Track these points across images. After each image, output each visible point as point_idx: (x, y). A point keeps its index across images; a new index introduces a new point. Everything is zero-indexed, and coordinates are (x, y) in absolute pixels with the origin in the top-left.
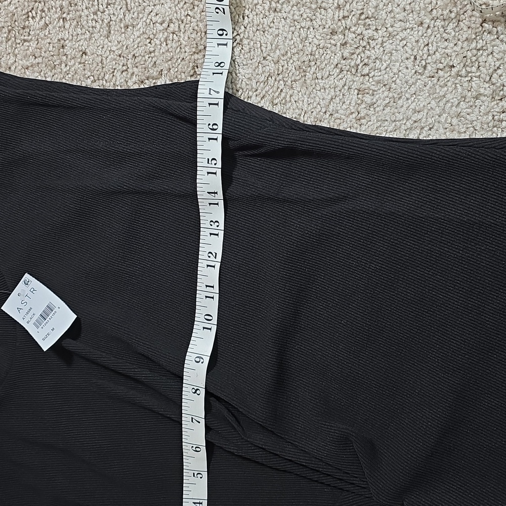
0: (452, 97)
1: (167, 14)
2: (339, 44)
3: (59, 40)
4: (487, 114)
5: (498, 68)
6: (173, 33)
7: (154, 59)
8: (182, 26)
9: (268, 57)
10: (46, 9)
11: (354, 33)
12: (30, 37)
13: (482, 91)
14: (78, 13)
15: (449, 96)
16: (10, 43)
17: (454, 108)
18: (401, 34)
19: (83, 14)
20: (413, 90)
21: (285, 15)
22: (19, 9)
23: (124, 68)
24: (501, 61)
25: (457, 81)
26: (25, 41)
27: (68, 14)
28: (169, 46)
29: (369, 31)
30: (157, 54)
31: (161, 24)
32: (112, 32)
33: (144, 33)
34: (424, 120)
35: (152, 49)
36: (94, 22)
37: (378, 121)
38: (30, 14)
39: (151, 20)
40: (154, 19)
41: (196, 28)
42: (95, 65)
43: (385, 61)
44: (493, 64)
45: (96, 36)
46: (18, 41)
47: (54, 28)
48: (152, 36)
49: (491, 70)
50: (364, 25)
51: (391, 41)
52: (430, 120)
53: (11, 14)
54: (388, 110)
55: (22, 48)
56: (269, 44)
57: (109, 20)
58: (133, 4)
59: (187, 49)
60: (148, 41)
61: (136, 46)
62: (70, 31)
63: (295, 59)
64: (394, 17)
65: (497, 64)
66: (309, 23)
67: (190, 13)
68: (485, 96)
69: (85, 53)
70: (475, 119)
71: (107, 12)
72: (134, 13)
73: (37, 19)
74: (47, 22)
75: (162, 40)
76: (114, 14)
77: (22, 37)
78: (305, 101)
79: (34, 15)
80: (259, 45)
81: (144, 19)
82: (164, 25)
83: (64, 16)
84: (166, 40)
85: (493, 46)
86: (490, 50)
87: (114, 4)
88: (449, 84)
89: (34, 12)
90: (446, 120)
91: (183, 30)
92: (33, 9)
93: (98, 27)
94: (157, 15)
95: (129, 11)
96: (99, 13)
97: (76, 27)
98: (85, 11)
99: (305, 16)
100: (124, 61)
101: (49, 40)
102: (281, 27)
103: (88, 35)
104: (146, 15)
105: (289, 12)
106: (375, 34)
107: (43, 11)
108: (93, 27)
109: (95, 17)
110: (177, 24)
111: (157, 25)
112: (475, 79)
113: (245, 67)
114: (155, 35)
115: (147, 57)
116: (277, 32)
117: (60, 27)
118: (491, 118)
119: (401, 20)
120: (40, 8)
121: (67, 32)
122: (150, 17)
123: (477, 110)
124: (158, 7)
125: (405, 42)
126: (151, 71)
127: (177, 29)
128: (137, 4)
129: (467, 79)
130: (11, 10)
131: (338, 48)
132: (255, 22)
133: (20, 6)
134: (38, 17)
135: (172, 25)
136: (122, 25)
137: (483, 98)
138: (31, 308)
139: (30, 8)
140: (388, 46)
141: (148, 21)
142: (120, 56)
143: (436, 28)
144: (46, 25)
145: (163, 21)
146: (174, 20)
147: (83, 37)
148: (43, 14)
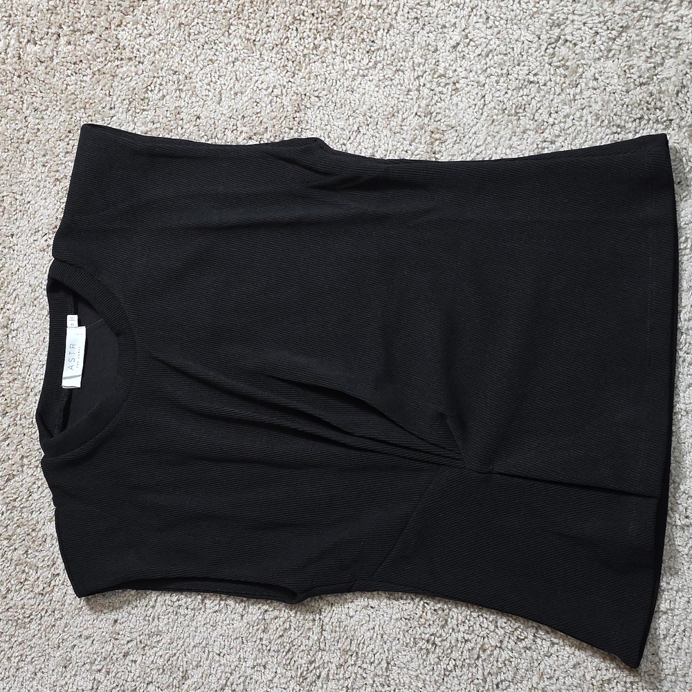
1: (271, 81)
3: (176, 108)
4: (532, 144)
5: (539, 108)
6: (277, 97)
7: (261, 119)
8: (284, 91)
9: (357, 111)
10: (164, 83)
12: (149, 107)
13: (528, 127)
14: (192, 85)
15: (502, 133)
16: (130, 112)
17: (507, 142)
19: (197, 85)
20: (473, 131)
21: (371, 78)
22: (140, 84)
23: (235, 128)
24: (541, 103)
26: (144, 110)
27: (184, 86)
28: (273, 107)
30: (262, 114)
31: (266, 90)
32: (223, 99)
33: (251, 98)
34: (484, 152)
35: (259, 111)
36: (207, 91)
37: (449, 155)
38: (149, 87)
39: (258, 87)
40: (260, 87)
41: (296, 91)
42: (208, 126)
45: (209, 103)
46: (138, 111)
47: (172, 97)
48: (258, 100)
49: (535, 110)
52: (489, 152)
53: (131, 89)
54: (456, 146)
55: (141, 116)
56: (357, 101)
58: (241, 75)
60: (255, 104)
61: (245, 109)
62: (186, 99)
63: (380, 111)
64: (458, 75)
65: (539, 105)
66: (390, 83)
67: (291, 80)
68: (530, 130)
69: (199, 118)
70: (524, 148)
71: (219, 82)
72: (242, 82)
73: (156, 92)
74: (165, 94)
75: (268, 102)
76: (224, 84)
77: (142, 107)
78: (390, 144)
79: (153, 88)
80: (349, 102)
81: (252, 87)
82: (269, 90)
83: (181, 87)
84: (271, 102)
89: (152, 86)
90: (502, 150)
91: (285, 94)
93: (211, 94)
94: (262, 82)
95: (238, 81)
96: (211, 83)
97: (191, 96)
98: (199, 82)
99: (386, 76)
100: (233, 122)
101: (166, 109)
102: (367, 88)
103: (201, 103)
104: (253, 83)
107: (161, 85)
108: (206, 95)
109: (208, 87)
110: (280, 89)
111: (263, 90)
112: (521, 118)
114: (261, 99)
115: (254, 117)
116: (364, 91)
117: (177, 97)
118: (535, 146)
120: (158, 82)
121: (183, 101)
122: (256, 85)
123: (525, 141)
124: (263, 76)
126: (258, 129)
127: (280, 94)
130: (132, 85)
132: (345, 85)
133: (140, 81)
134: (157, 89)
135: (275, 90)
136: (232, 92)
137: (528, 132)
139: (150, 82)
141: (255, 88)
142: (230, 118)
144: (164, 96)
145: (268, 88)
146: (278, 86)
147: (197, 104)
148: (161, 87)
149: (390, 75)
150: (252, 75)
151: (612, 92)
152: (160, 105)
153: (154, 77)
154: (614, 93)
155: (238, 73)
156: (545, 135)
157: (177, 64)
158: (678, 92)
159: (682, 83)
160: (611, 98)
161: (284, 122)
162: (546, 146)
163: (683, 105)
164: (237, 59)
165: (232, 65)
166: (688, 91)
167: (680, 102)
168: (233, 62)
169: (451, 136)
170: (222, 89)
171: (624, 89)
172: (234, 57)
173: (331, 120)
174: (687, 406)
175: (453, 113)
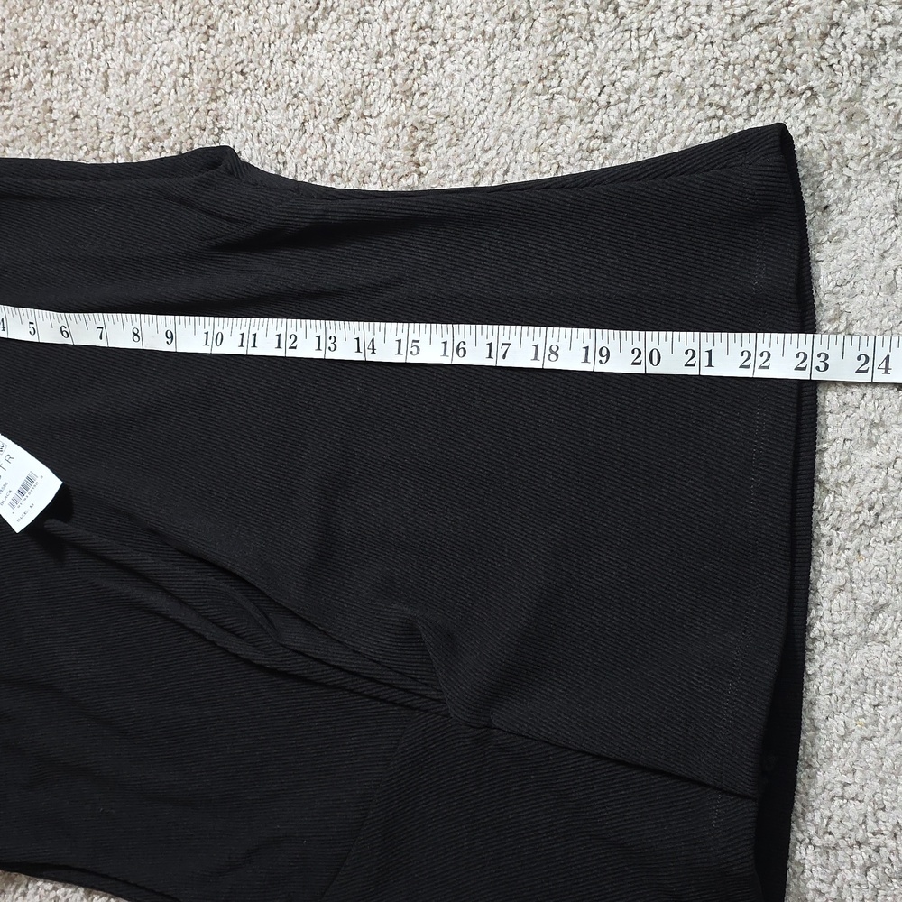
0: (530, 125)
1: (176, 51)
2: (387, 68)
3: (45, 102)
4: (573, 143)
5: (584, 78)
6: (184, 77)
7: (161, 114)
8: (194, 67)
9: (301, 95)
10: (30, 63)
11: (405, 50)
12: (11, 103)
13: (565, 111)
14: (68, 63)
15: (525, 124)
17: (533, 140)
18: (464, 48)
19: (74, 63)
20: (479, 122)
21: (320, 37)
23: (125, 130)
25: (534, 103)
27: (57, 65)
28: (179, 94)
29: (424, 47)
30: (164, 106)
32: (110, 84)
33: (148, 80)
35: (157, 101)
36: (88, 72)
38: (11, 71)
39: (157, 62)
40: (160, 60)
41: (211, 66)
42: (88, 130)
43: (447, 87)
44: (576, 73)
45: (91, 91)
48: (158, 84)
50: (417, 38)
51: (452, 59)
54: (451, 151)
55: (1, 117)
57: (105, 68)
59: (201, 96)
60: (153, 90)
61: (138, 98)
62: (59, 87)
65: (583, 72)
66: (349, 43)
67: (203, 46)
69: (77, 116)
70: (559, 151)
71: (103, 58)
72: (136, 54)
73: (20, 77)
74: (32, 80)
75: (170, 86)
76: (112, 59)
77: (2, 104)
78: (351, 151)
79: (16, 72)
81: (149, 61)
82: (171, 66)
83: (51, 68)
84: (175, 86)
85: (576, 49)
86: (572, 54)
87: (112, 45)
88: (524, 107)
89: (15, 68)
90: (524, 157)
91: (195, 71)
92: (14, 64)
93: (93, 78)
94: (164, 53)
95: (130, 53)
96: (93, 60)
97: (66, 82)
98: (78, 59)
99: (343, 34)
100: (123, 121)
101: (33, 104)
102: (315, 54)
103: (80, 92)
104: (150, 56)
105: (327, 33)
106: (433, 50)
107: (26, 65)
108: (86, 80)
109: (90, 66)
110: (188, 64)
111: (164, 67)
112: (557, 96)
113: (274, 111)
114: (162, 82)
115: (151, 112)
116: (311, 60)
117: (46, 84)
118: (577, 146)
119: (463, 28)
120: (23, 62)
121: (55, 91)
122: (155, 58)
123: (562, 139)
124: (165, 43)
125: (469, 58)
127: (188, 71)
128: (139, 43)
129: (545, 97)
131: (388, 75)
132: (283, 51)
134: (21, 74)
135: (182, 65)
136: (122, 72)
137: (567, 121)
138: (6, 483)
139: (11, 63)
140: (449, 67)
141: (153, 63)
142: (119, 114)
143: (503, 35)
144: (31, 84)
145: (172, 61)
146: (184, 58)
147: (74, 95)
148: (28, 70)
149: (349, 32)
150: (149, 42)
151: (708, 41)
152: (24, 97)
153: (18, 54)
154: (712, 43)
155: (129, 40)
156: (594, 126)
157: (46, 31)
158: (825, 35)
159: (831, 18)
160: (706, 54)
161: (194, 119)
162: (596, 146)
163: (834, 61)
164: (128, 17)
165: (122, 26)
166: (843, 34)
167: (827, 55)
168: (125, 22)
169: (442, 133)
170: (109, 68)
171: (727, 35)
172: (123, 14)
173: (263, 112)
174: (837, 627)
175: (447, 92)
